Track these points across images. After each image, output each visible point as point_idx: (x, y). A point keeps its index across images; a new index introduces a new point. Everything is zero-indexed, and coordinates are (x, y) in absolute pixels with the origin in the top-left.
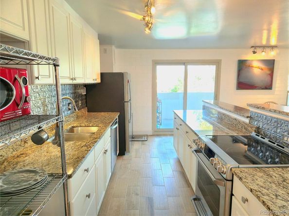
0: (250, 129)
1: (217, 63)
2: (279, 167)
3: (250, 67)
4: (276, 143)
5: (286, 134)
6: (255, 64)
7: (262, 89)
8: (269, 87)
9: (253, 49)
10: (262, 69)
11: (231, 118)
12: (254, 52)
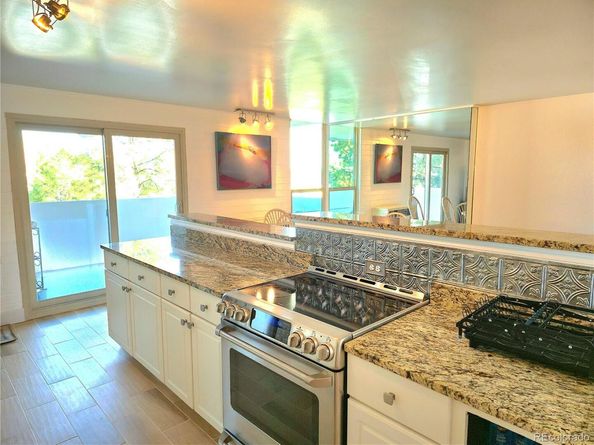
0: (299, 260)
1: (178, 135)
2: (397, 318)
3: (236, 146)
4: (359, 278)
5: (370, 259)
6: (244, 142)
7: (259, 188)
8: (266, 184)
9: (238, 115)
10: (254, 152)
11: (253, 244)
12: (242, 120)
